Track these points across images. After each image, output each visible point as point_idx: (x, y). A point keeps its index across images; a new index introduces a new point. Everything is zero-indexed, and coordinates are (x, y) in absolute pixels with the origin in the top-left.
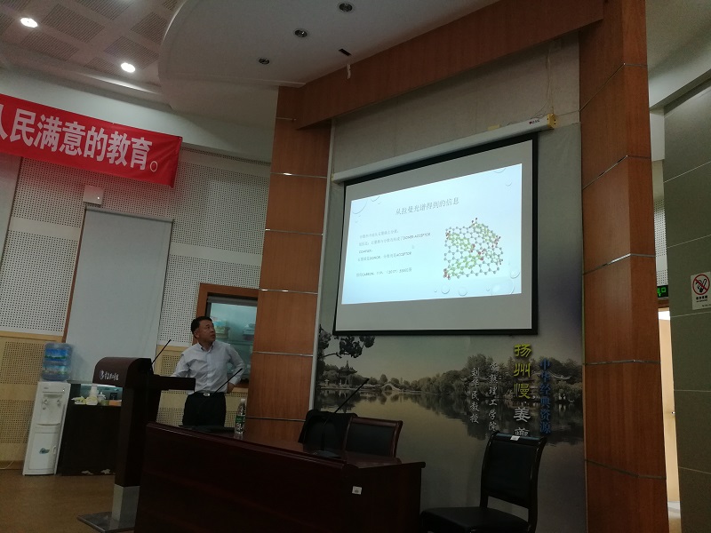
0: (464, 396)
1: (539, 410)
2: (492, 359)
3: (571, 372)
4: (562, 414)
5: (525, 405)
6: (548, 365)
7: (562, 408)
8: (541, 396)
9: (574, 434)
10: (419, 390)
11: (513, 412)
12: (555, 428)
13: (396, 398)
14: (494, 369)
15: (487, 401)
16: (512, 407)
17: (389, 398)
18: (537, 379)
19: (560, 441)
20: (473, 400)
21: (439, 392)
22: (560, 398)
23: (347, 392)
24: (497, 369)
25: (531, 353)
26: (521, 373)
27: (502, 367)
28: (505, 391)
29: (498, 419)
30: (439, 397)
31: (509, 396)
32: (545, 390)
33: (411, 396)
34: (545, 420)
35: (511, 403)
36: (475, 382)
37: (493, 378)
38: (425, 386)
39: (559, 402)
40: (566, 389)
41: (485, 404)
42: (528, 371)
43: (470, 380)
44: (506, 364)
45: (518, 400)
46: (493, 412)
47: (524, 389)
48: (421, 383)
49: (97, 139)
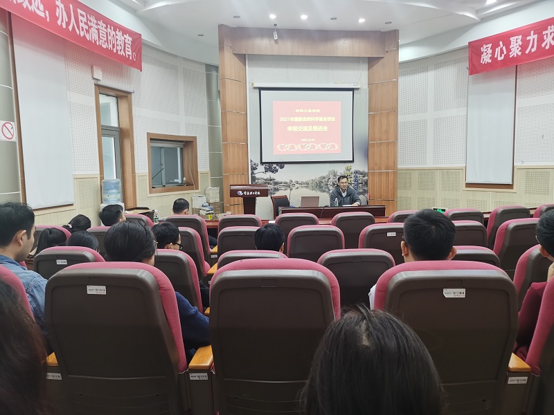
0: (327, 185)
1: (354, 186)
3: (364, 174)
6: (356, 172)
7: (361, 185)
8: (354, 182)
13: (298, 188)
17: (294, 188)
18: (353, 177)
20: (331, 186)
22: (360, 182)
33: (305, 187)
42: (350, 174)
49: (112, 35)
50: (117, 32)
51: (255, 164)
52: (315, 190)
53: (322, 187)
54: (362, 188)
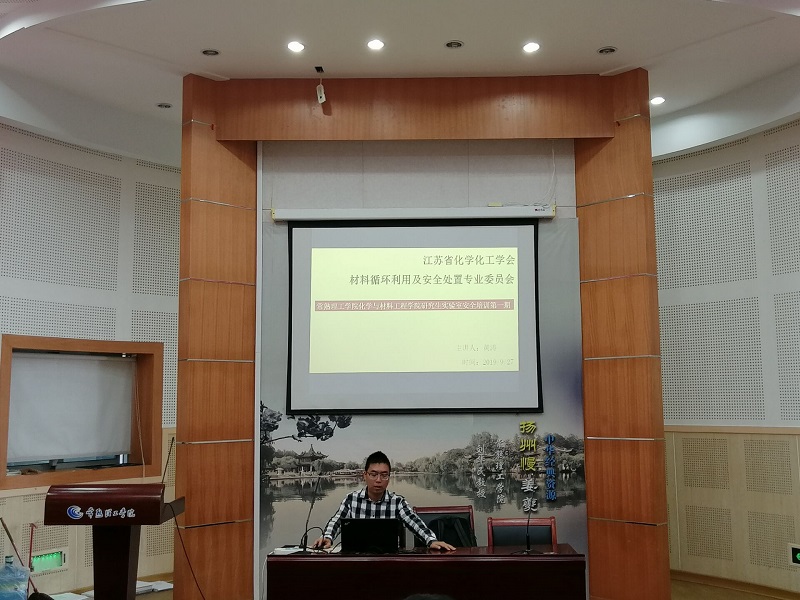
1: (545, 480)
2: (497, 436)
3: (572, 445)
5: (532, 477)
6: (551, 440)
8: (546, 467)
10: (416, 470)
15: (493, 476)
16: (518, 479)
18: (543, 452)
20: (478, 477)
21: (440, 471)
22: (564, 468)
24: (503, 445)
25: (535, 430)
26: (527, 448)
27: (507, 443)
28: (512, 465)
31: (516, 470)
32: (550, 462)
34: (551, 489)
35: (518, 476)
36: (481, 459)
37: (499, 454)
38: (423, 466)
40: (568, 459)
41: (492, 479)
42: (534, 445)
43: (474, 457)
44: (512, 440)
45: (524, 472)
46: (500, 486)
47: (530, 463)
48: (417, 464)
51: (272, 416)
52: (435, 488)
53: (456, 480)
54: (570, 484)
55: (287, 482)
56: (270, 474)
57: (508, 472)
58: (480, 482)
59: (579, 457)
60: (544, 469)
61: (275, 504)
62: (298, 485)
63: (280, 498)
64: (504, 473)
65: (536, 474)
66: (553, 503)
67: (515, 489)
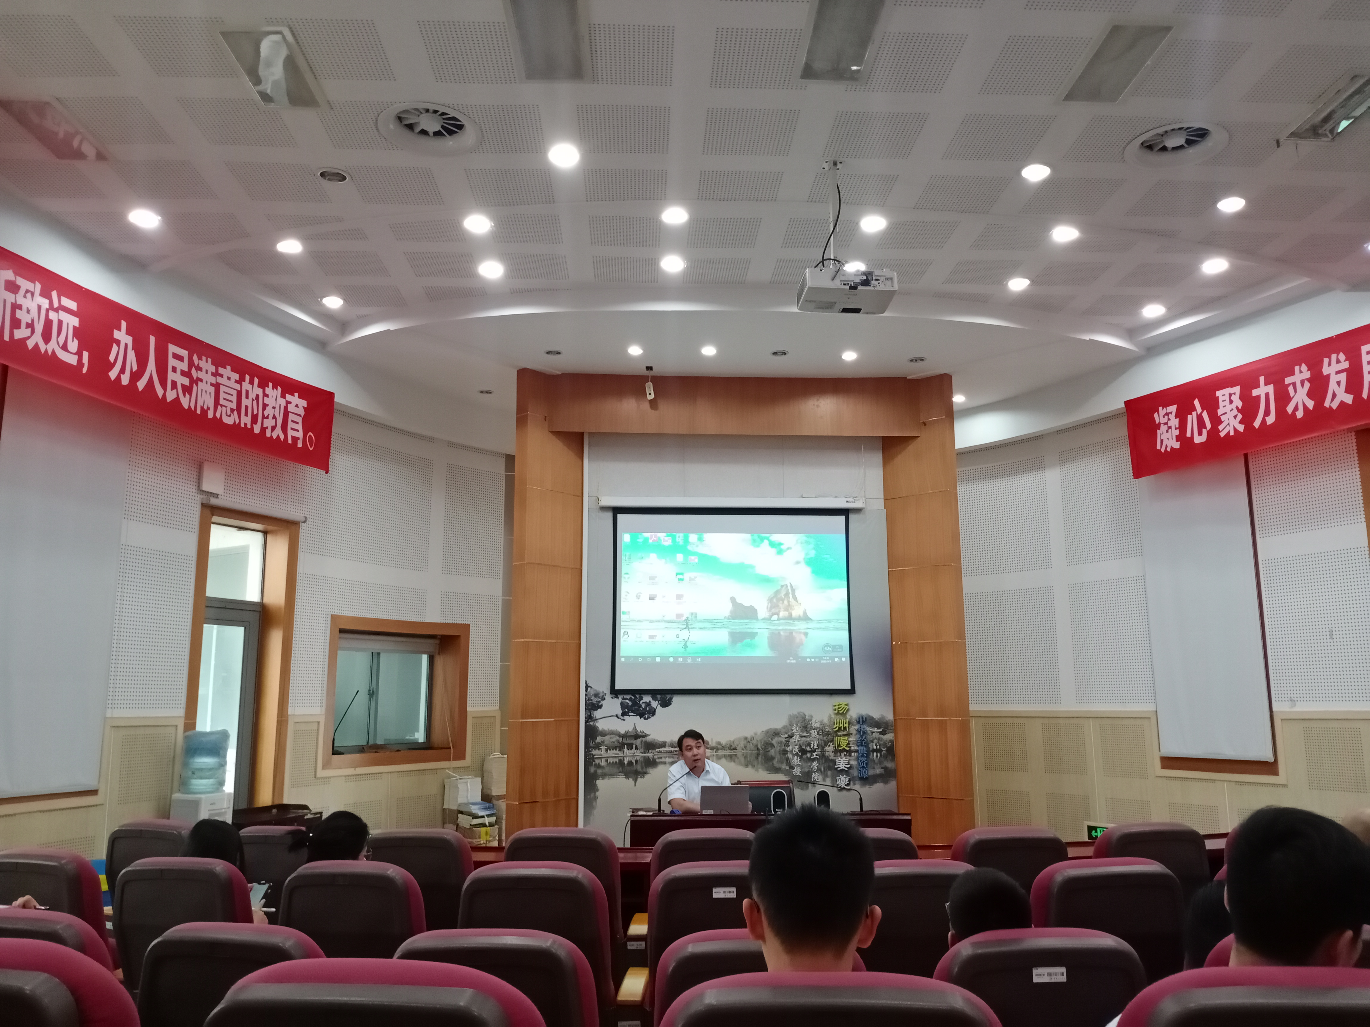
0: (785, 752)
1: (857, 759)
2: (812, 716)
3: (883, 726)
4: (876, 761)
5: (845, 755)
6: (863, 720)
7: (877, 756)
8: (858, 746)
9: (888, 775)
10: (735, 749)
11: (834, 762)
12: (871, 772)
14: (814, 725)
15: (809, 755)
16: (832, 757)
18: (855, 732)
19: (876, 782)
20: (794, 755)
21: (758, 749)
22: (875, 747)
23: (638, 758)
24: (818, 725)
25: (848, 710)
26: (840, 728)
27: (822, 723)
28: (826, 744)
29: (820, 770)
30: (758, 755)
31: (830, 749)
32: (862, 741)
33: (725, 756)
34: (863, 767)
35: (832, 754)
36: (796, 738)
37: (814, 733)
38: (742, 745)
39: (874, 751)
40: (879, 739)
41: (807, 757)
42: (847, 725)
43: (791, 737)
44: (826, 721)
45: (838, 751)
46: (815, 764)
47: (843, 742)
48: (736, 743)
49: (252, 395)
50: (269, 390)
51: (596, 695)
52: (753, 766)
53: (772, 758)
54: (880, 762)
55: (610, 760)
56: (594, 752)
57: (823, 751)
58: (796, 761)
59: (889, 737)
60: (856, 748)
61: (600, 783)
62: (621, 763)
63: (604, 776)
64: (818, 751)
65: (850, 752)
66: (866, 780)
67: (829, 766)
